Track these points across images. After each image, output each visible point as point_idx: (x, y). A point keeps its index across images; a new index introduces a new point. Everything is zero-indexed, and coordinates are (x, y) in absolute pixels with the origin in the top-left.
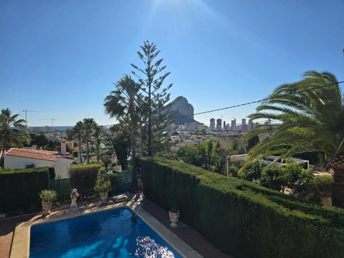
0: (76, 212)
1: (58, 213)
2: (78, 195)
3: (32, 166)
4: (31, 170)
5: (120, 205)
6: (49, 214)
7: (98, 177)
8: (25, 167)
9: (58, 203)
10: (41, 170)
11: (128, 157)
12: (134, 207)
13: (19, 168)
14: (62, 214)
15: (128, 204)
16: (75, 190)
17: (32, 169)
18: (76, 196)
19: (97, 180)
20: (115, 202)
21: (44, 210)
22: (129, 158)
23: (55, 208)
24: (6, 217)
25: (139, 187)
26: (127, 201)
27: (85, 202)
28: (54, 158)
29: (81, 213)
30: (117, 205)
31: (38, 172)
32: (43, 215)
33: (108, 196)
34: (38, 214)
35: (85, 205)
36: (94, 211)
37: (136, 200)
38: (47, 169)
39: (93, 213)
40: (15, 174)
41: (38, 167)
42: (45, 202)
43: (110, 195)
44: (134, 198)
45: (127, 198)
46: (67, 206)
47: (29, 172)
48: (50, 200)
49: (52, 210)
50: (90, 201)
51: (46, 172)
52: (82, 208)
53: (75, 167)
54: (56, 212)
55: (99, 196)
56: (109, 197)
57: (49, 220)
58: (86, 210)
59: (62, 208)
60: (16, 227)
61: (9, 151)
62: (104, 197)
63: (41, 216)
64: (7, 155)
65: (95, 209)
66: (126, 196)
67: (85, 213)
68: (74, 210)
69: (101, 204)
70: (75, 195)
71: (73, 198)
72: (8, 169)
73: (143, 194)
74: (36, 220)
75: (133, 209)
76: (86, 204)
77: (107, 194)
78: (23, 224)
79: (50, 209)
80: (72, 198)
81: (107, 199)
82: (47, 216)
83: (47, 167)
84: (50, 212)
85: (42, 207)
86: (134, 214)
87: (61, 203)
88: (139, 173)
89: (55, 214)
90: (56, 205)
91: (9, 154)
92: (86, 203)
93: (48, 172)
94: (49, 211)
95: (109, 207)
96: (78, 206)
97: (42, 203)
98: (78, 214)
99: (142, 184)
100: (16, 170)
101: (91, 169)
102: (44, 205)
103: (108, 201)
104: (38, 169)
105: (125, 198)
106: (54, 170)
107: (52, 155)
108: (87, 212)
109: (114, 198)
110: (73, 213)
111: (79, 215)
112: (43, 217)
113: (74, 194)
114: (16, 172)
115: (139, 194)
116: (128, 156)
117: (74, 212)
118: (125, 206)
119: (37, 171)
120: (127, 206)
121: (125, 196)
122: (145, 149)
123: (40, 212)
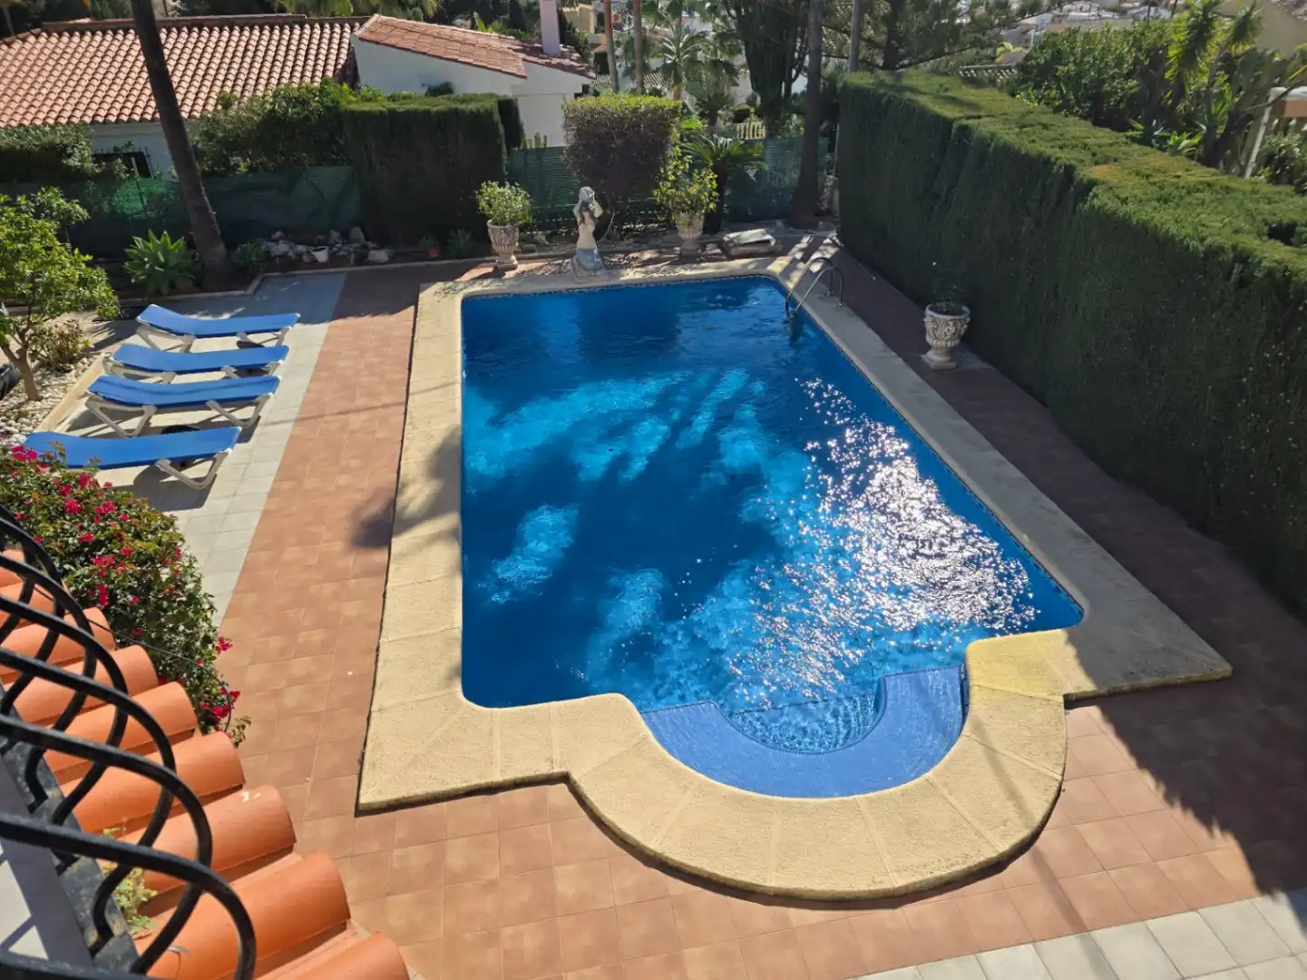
0: (595, 270)
1: (541, 267)
2: (598, 212)
3: (444, 89)
4: (441, 101)
5: (745, 265)
6: (514, 268)
7: (670, 153)
8: (425, 90)
9: (540, 236)
10: (472, 106)
11: (797, 76)
12: (796, 277)
13: (405, 93)
14: (554, 273)
15: (777, 266)
16: (587, 192)
17: (446, 101)
18: (592, 216)
19: (665, 163)
20: (728, 253)
21: (497, 255)
22: (800, 85)
23: (532, 251)
24: (391, 260)
25: (826, 206)
26: (773, 254)
27: (626, 242)
28: (518, 63)
29: (611, 276)
30: (737, 264)
31: (463, 111)
32: (496, 268)
33: (705, 230)
34: (481, 262)
35: (627, 253)
36: (655, 275)
37: (807, 254)
38: (490, 104)
39: (649, 280)
40: (392, 112)
41: (464, 95)
42: (497, 227)
43: (713, 225)
44: (799, 246)
45: (773, 243)
46: (567, 249)
47: (435, 109)
48: (512, 221)
49: (524, 254)
50: (643, 240)
51: (489, 114)
52: (615, 260)
53: (590, 101)
54: (533, 265)
55: (671, 227)
56: (707, 235)
57: (512, 286)
58: (628, 270)
59: (551, 253)
60: (421, 295)
61: (367, 25)
62: (689, 230)
63: (490, 270)
64: (361, 39)
65: (657, 270)
66: (772, 235)
67: (622, 278)
68: (590, 265)
69: (680, 255)
70: (588, 210)
71: (583, 218)
72: (370, 94)
73: (838, 237)
74: (474, 282)
75: (791, 285)
76: (630, 247)
77: (701, 223)
78: (439, 286)
79: (515, 253)
80: (579, 220)
81: (700, 238)
82: (509, 274)
83: (492, 95)
84: (516, 262)
85: (490, 241)
86: (791, 302)
87: (549, 238)
88: (831, 149)
89: (532, 270)
90: (531, 240)
91: (368, 36)
92: (628, 245)
93: (497, 117)
94: (513, 257)
95: (708, 269)
96: (601, 254)
97: (486, 228)
98: (601, 280)
99: (836, 195)
100: (393, 98)
101: (644, 114)
102: (495, 233)
103: (703, 247)
104: (463, 101)
105: (768, 242)
106: (517, 110)
107: (511, 51)
108: (631, 275)
109: (726, 239)
110: (585, 273)
111: (605, 284)
112: (497, 274)
113: (585, 205)
114: (393, 105)
115: (819, 234)
116: (794, 72)
117: (585, 269)
118: (761, 271)
119: (462, 107)
120: (769, 271)
121: (768, 237)
122: (870, 41)
123: (487, 258)
